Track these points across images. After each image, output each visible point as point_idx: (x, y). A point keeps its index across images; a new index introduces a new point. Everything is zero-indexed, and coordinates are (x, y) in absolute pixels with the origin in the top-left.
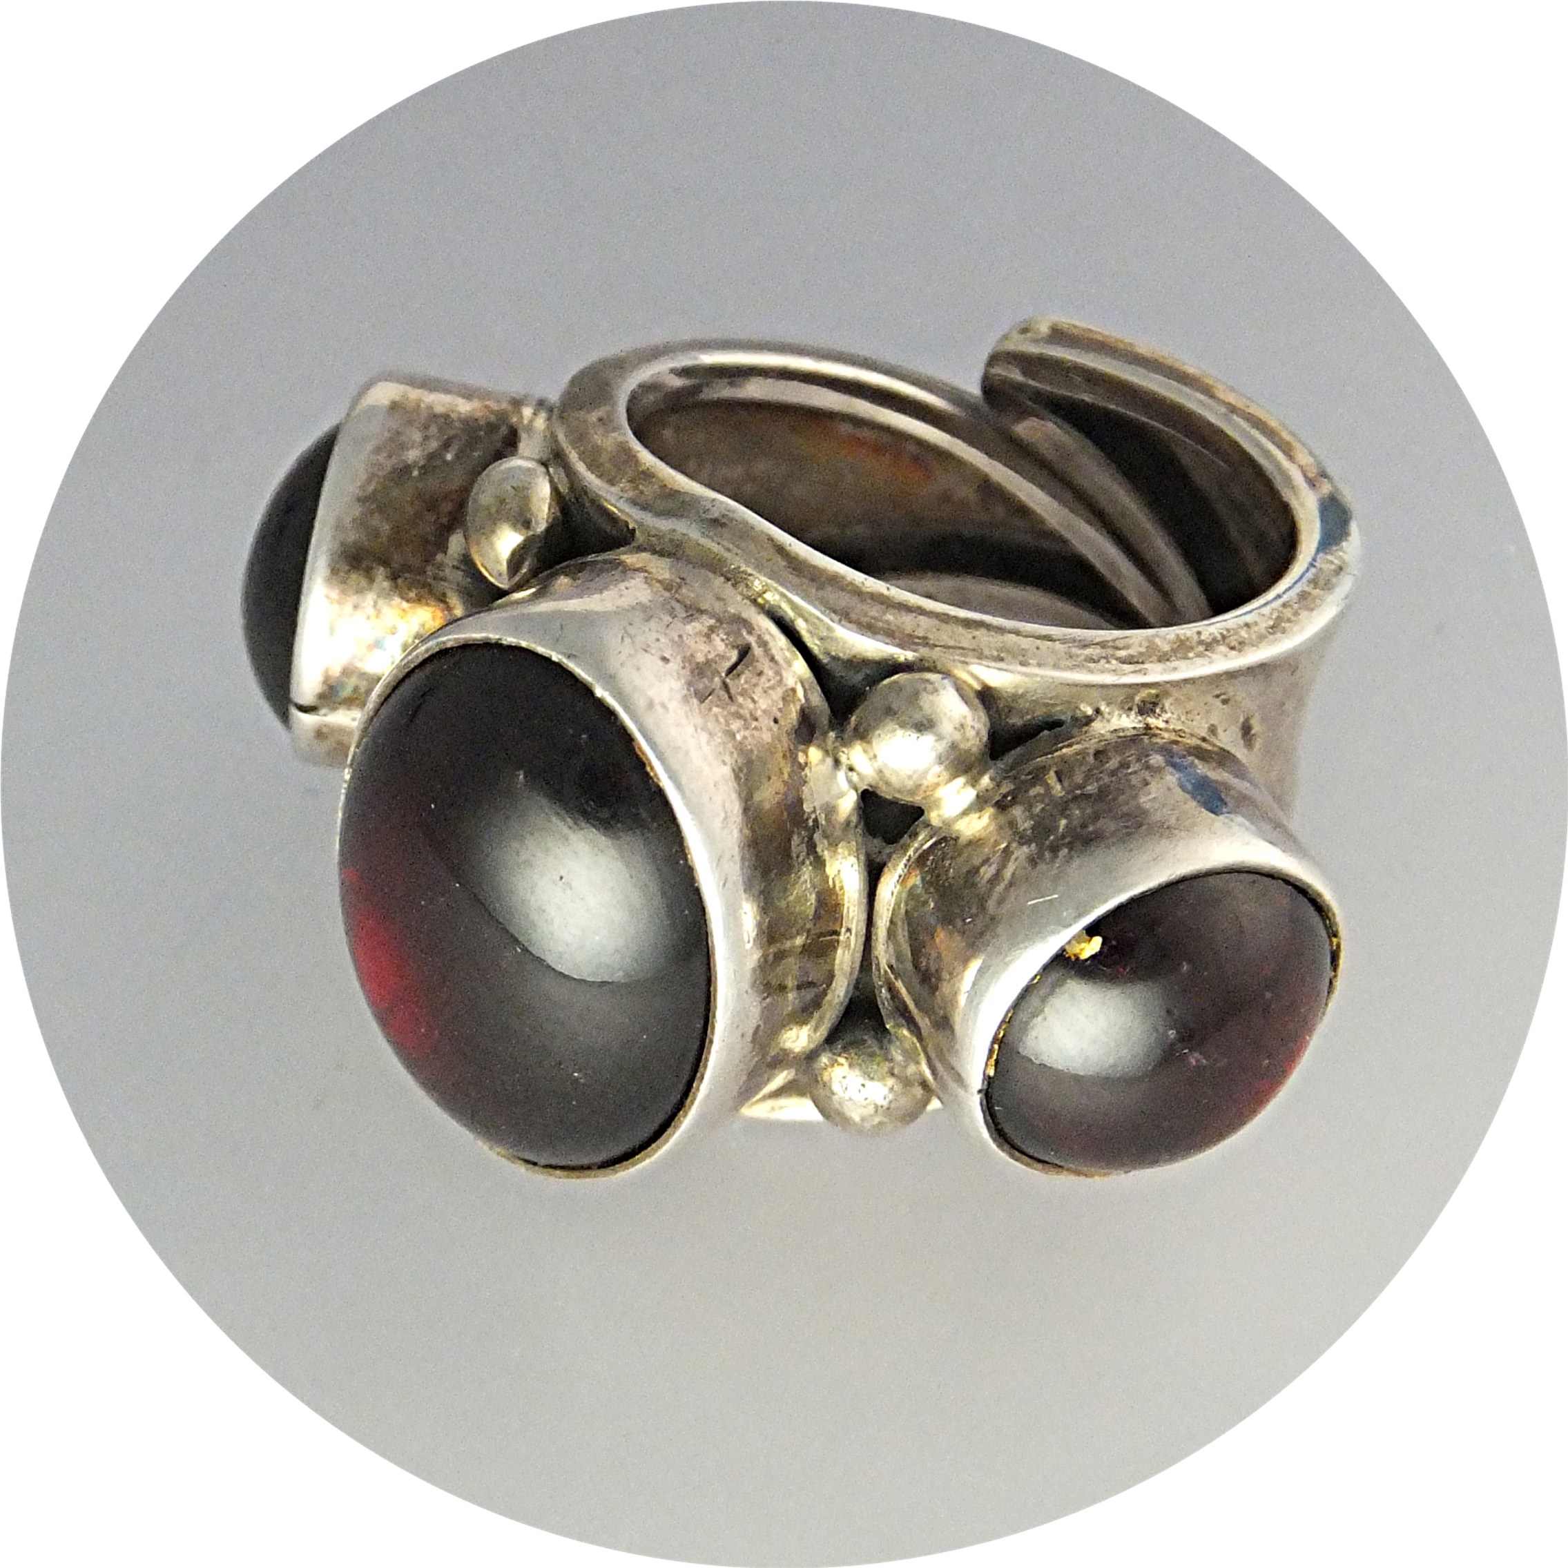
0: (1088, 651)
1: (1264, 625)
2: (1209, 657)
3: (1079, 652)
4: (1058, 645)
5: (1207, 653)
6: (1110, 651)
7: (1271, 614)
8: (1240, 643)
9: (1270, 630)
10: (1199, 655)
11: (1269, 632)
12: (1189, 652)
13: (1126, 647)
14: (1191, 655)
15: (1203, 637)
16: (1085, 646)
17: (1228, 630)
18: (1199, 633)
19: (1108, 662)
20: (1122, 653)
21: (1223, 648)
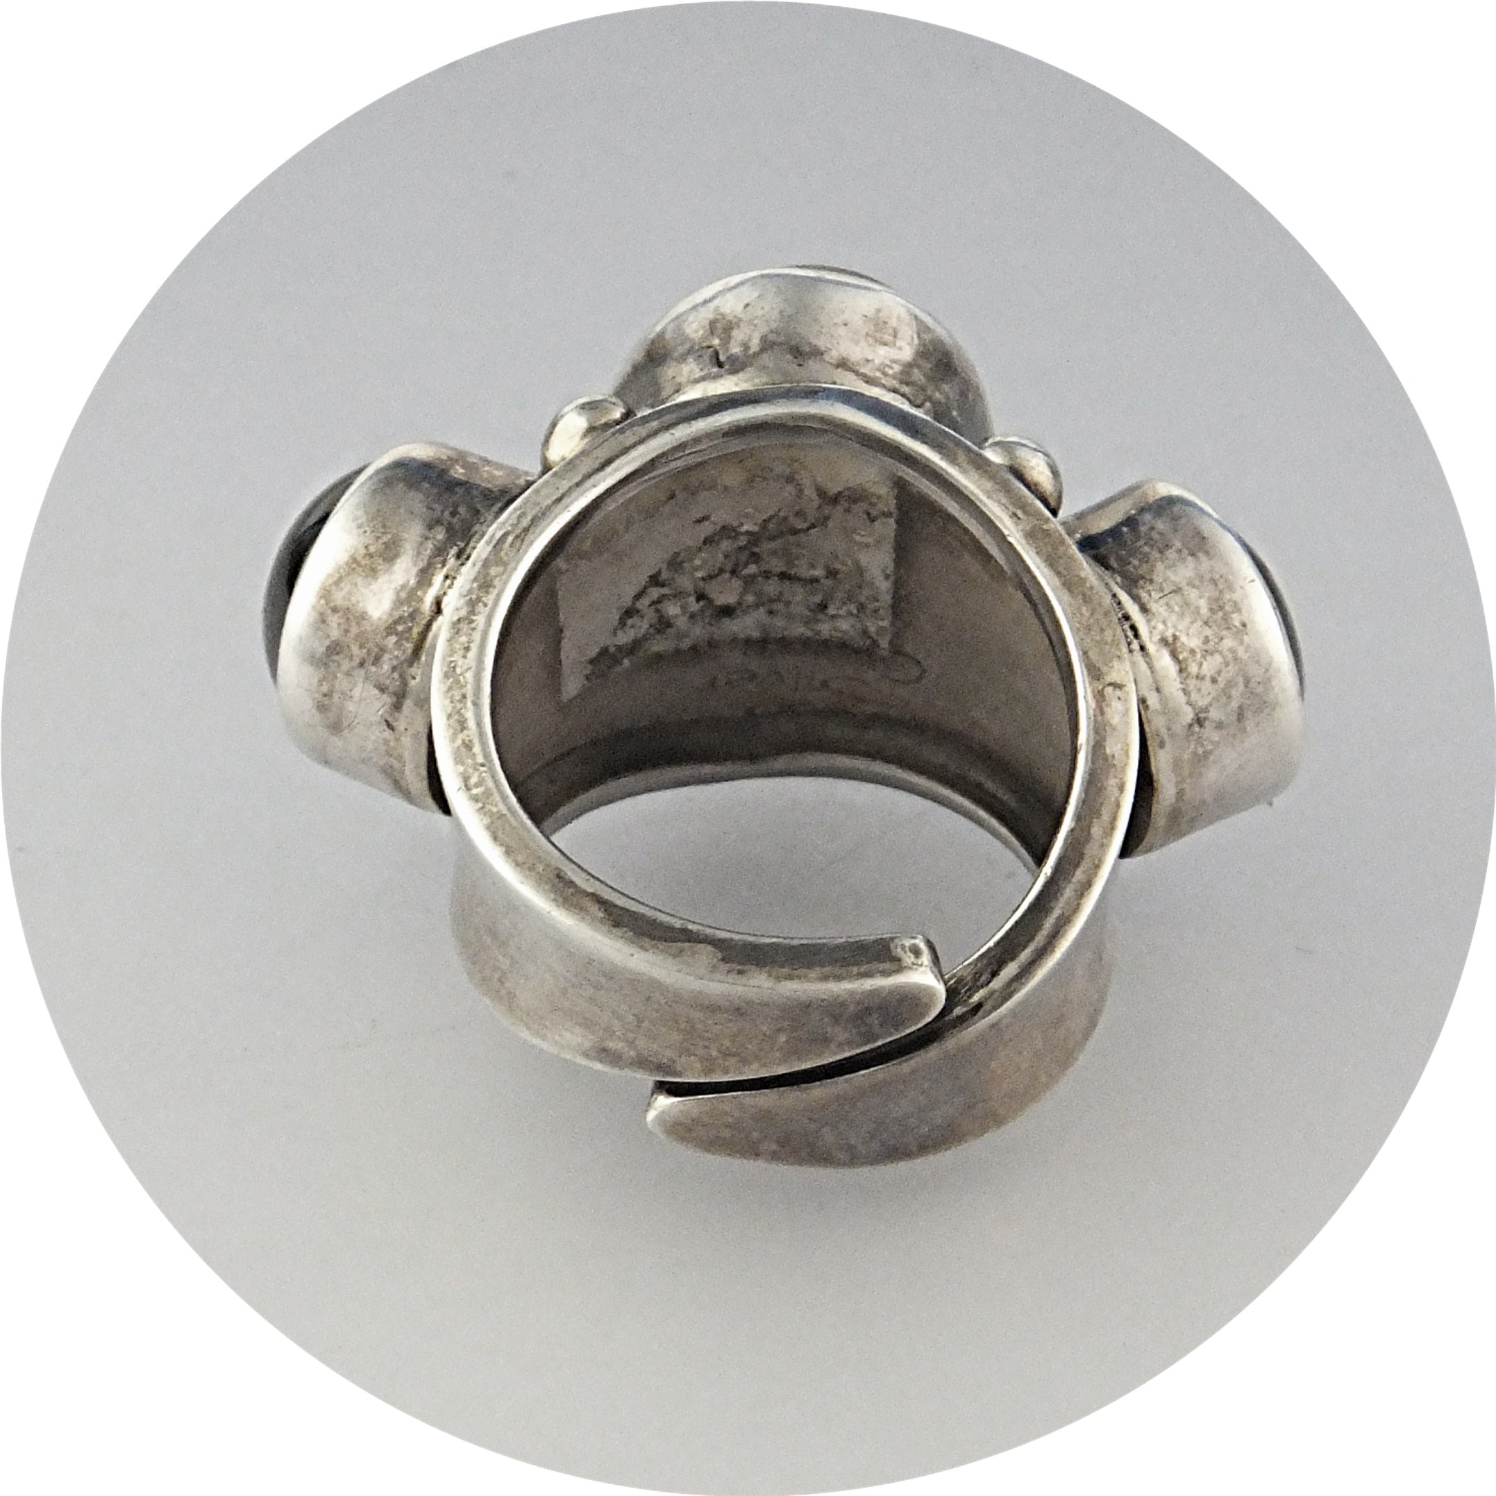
0: (529, 518)
1: (459, 663)
2: (465, 596)
3: (534, 512)
4: (549, 502)
5: (468, 598)
6: (518, 531)
7: (464, 677)
8: (459, 630)
9: (453, 665)
10: (470, 591)
11: (452, 662)
12: (478, 586)
13: (512, 545)
14: (475, 585)
15: (480, 604)
16: (533, 521)
17: (473, 629)
18: (485, 605)
19: (512, 525)
20: (510, 539)
21: (463, 613)
